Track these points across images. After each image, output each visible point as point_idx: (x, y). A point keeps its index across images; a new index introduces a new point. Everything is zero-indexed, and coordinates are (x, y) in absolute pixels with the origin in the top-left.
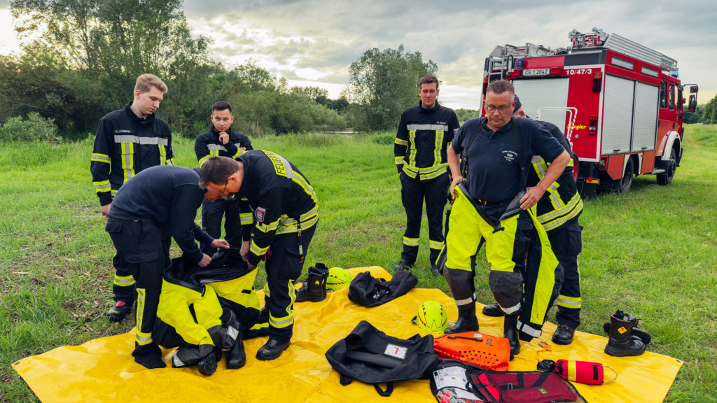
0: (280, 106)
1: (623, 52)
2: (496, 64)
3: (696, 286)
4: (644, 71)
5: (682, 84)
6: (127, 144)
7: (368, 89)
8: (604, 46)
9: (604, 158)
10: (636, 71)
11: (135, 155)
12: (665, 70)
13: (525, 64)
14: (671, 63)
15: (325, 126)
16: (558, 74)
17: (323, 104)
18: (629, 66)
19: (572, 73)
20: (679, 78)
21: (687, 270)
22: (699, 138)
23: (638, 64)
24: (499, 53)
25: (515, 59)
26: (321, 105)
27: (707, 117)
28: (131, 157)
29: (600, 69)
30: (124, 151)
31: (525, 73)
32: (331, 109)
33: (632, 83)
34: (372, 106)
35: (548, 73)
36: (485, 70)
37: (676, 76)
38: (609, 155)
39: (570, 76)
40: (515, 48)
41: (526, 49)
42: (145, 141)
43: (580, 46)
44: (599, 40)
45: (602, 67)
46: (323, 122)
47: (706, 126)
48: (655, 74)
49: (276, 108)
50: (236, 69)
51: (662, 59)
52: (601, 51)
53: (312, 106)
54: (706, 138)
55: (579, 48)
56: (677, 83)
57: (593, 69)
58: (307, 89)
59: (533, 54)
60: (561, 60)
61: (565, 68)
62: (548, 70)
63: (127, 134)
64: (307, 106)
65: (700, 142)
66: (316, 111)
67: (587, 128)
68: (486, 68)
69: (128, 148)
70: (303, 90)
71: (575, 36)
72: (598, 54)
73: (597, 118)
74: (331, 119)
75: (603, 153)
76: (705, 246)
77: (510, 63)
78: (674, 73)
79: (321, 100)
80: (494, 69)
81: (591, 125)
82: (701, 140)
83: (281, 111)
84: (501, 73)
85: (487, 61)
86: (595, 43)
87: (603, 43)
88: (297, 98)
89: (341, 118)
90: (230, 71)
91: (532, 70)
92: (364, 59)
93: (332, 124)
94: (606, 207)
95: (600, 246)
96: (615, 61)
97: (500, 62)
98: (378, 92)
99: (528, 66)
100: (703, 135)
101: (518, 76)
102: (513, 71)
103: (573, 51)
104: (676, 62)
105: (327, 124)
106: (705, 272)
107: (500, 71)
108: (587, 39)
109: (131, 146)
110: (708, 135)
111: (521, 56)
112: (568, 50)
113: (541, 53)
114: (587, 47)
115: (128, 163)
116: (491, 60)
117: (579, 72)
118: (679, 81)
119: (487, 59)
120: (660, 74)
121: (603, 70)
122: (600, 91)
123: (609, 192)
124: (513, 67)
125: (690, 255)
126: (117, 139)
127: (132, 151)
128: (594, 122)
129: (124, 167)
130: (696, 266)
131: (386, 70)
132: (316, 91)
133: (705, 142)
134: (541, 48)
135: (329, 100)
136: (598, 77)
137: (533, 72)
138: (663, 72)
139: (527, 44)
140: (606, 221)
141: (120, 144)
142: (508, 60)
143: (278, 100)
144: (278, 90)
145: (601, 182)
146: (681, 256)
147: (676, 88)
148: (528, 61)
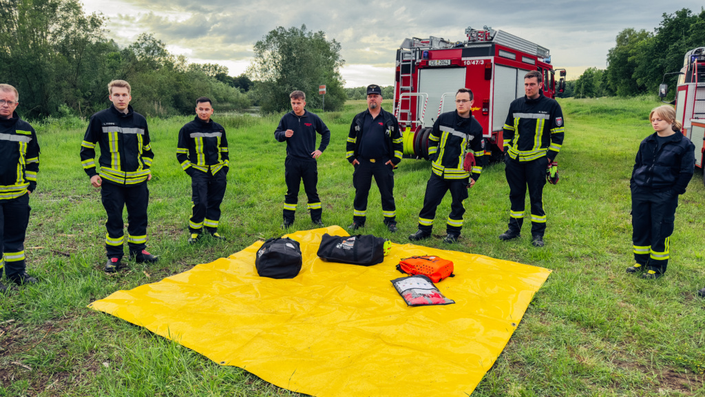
0: (181, 84)
1: (507, 45)
2: (406, 55)
3: (562, 226)
4: (524, 60)
5: (554, 69)
6: (113, 133)
7: (274, 67)
8: (493, 41)
9: (494, 134)
10: (518, 60)
11: (119, 141)
12: (540, 57)
13: (430, 55)
14: (544, 52)
15: (228, 105)
16: (457, 64)
17: (225, 82)
18: (512, 56)
19: (468, 64)
20: (551, 64)
21: (556, 216)
22: (571, 111)
23: (520, 54)
24: (408, 45)
25: (422, 51)
26: (222, 83)
27: (578, 92)
28: (116, 143)
29: (490, 60)
30: (110, 139)
31: (431, 63)
32: (232, 87)
33: (515, 70)
34: (278, 84)
35: (449, 63)
36: (397, 59)
37: (549, 62)
38: (498, 131)
39: (466, 66)
40: (420, 40)
41: (430, 41)
42: (126, 131)
43: (474, 41)
44: (489, 36)
45: (492, 58)
46: (226, 100)
47: (576, 100)
48: (532, 62)
49: (177, 87)
50: (130, 46)
51: (538, 49)
52: (490, 45)
53: (213, 84)
54: (576, 112)
55: (474, 42)
56: (550, 68)
57: (485, 61)
58: (205, 66)
59: (436, 46)
60: (460, 53)
61: (463, 59)
62: (449, 61)
63: (112, 125)
64: (208, 84)
65: (572, 115)
66: (218, 89)
67: (481, 110)
68: (398, 58)
69: (113, 136)
70: (202, 67)
71: (470, 32)
72: (488, 48)
73: (488, 101)
74: (234, 97)
75: (494, 129)
76: (569, 199)
77: (418, 53)
78: (547, 59)
79: (222, 77)
80: (404, 59)
81: (484, 107)
82: (572, 113)
83: (183, 90)
84: (411, 63)
85: (399, 52)
86: (486, 38)
87: (492, 38)
88: (197, 76)
89: (244, 96)
90: (123, 49)
91: (436, 61)
92: (269, 38)
93: (235, 103)
94: (497, 174)
95: (495, 203)
96: (502, 53)
97: (410, 53)
98: (284, 71)
99: (433, 57)
100: (573, 109)
101: (425, 66)
102: (420, 61)
103: (469, 44)
104: (549, 50)
105: (230, 102)
106: (569, 216)
107: (409, 61)
108: (479, 34)
109: (116, 134)
110: (577, 108)
111: (426, 48)
112: (465, 44)
113: (442, 46)
114: (480, 41)
115: (114, 148)
116: (402, 52)
117: (474, 63)
118: (551, 66)
119: (398, 50)
120: (537, 61)
121: (492, 61)
122: (490, 78)
123: (499, 162)
124: (420, 58)
125: (559, 206)
126: (105, 130)
127: (117, 139)
128: (486, 105)
129: (111, 151)
130: (563, 213)
131: (291, 50)
132: (216, 68)
133: (575, 115)
134: (442, 41)
135: (229, 78)
136: (489, 67)
137: (437, 63)
138: (539, 59)
139: (431, 37)
140: (498, 185)
141: (107, 133)
142: (416, 51)
143: (178, 79)
144: (177, 68)
145: (492, 153)
146: (553, 207)
147: (549, 72)
148: (433, 53)
